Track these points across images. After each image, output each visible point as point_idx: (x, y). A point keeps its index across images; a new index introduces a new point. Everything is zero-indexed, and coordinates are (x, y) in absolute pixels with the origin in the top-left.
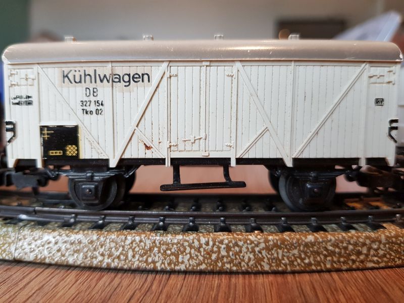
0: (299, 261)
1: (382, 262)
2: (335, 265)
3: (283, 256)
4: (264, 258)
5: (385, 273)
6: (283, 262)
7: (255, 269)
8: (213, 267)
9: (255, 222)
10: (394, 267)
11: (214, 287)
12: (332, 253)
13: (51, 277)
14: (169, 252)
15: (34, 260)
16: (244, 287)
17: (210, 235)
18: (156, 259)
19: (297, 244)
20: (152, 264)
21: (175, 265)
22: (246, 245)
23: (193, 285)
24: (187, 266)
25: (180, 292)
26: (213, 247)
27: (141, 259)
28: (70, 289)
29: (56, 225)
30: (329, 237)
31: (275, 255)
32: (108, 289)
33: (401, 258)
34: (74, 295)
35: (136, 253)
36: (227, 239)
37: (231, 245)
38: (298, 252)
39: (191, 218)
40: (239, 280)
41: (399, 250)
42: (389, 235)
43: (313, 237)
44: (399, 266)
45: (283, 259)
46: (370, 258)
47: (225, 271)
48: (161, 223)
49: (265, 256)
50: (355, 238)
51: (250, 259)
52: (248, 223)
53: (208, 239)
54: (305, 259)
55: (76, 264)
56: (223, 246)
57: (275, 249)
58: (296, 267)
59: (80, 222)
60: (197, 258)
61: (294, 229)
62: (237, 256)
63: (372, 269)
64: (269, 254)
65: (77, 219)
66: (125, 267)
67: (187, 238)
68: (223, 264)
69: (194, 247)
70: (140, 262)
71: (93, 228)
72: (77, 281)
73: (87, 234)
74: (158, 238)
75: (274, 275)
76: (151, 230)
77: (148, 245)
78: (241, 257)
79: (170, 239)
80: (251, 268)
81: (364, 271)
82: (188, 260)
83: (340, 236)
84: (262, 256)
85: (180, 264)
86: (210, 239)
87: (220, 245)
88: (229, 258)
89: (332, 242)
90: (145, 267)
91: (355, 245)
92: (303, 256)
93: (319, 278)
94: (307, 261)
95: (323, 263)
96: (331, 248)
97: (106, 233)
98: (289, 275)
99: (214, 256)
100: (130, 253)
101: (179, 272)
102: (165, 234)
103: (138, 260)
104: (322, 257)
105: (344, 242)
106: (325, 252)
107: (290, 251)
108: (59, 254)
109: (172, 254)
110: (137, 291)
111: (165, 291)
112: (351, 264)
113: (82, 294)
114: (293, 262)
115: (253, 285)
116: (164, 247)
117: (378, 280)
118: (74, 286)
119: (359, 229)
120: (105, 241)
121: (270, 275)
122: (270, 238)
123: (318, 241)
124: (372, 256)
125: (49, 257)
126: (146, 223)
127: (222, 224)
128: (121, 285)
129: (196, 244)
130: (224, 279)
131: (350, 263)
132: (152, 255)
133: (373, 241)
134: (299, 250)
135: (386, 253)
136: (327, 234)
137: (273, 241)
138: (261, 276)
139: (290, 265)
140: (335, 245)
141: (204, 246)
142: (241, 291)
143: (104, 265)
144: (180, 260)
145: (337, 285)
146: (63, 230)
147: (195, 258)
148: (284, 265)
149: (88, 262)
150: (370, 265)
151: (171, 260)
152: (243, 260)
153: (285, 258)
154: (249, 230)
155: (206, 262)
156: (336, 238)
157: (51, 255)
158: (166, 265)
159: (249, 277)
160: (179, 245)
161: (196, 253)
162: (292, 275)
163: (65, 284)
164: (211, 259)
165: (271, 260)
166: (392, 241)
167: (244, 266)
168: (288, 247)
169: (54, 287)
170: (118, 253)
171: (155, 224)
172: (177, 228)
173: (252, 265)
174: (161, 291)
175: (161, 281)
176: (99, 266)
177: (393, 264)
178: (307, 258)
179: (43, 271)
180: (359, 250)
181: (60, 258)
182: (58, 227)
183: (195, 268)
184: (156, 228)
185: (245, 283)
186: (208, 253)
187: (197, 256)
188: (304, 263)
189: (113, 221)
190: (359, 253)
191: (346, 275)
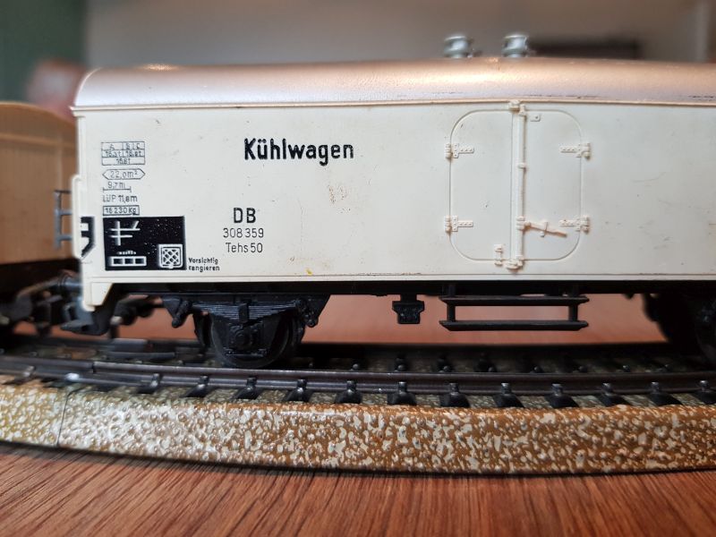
0: (529, 455)
1: (673, 460)
2: (591, 464)
3: (503, 446)
4: (470, 449)
5: (677, 480)
6: (503, 456)
7: (455, 467)
8: (385, 463)
9: (457, 389)
10: (695, 470)
11: (385, 497)
12: (587, 444)
13: (118, 477)
14: (311, 436)
15: (91, 446)
16: (435, 498)
17: (380, 410)
18: (291, 448)
19: (527, 426)
20: (283, 456)
21: (321, 458)
22: (439, 428)
23: (351, 494)
24: (342, 460)
25: (328, 504)
26: (384, 429)
27: (265, 447)
28: (147, 496)
29: (128, 391)
30: (582, 416)
31: (490, 445)
32: (211, 497)
33: (707, 455)
34: (155, 507)
35: (258, 436)
36: (409, 416)
37: (415, 426)
38: (528, 441)
39: (350, 382)
40: (428, 488)
41: (703, 440)
42: (686, 415)
43: (554, 415)
44: (702, 469)
45: (503, 452)
46: (652, 452)
47: (405, 469)
48: (300, 390)
49: (471, 446)
50: (626, 418)
51: (446, 451)
52: (445, 391)
53: (377, 417)
54: (540, 452)
55: (159, 455)
56: (402, 428)
57: (488, 434)
58: (524, 464)
59: (168, 386)
60: (359, 447)
61: (523, 402)
62: (425, 446)
63: (656, 472)
64: (479, 443)
65: (162, 382)
66: (240, 460)
67: (342, 414)
68: (402, 458)
69: (353, 430)
70: (264, 452)
71: (189, 396)
72: (160, 484)
73: (179, 405)
74: (293, 413)
75: (487, 480)
76: (284, 401)
77: (278, 425)
78: (431, 447)
79: (314, 415)
80: (448, 466)
81: (642, 476)
82: (344, 451)
83: (600, 415)
84: (468, 446)
85: (330, 457)
86: (381, 416)
87: (397, 427)
88: (412, 449)
89: (587, 424)
90: (272, 461)
91: (627, 430)
92: (536, 447)
93: (563, 486)
94: (542, 456)
95: (571, 460)
96: (584, 435)
97: (210, 403)
98: (512, 480)
99: (386, 445)
100: (248, 438)
101: (328, 471)
102: (305, 408)
103: (261, 449)
104: (569, 450)
105: (608, 425)
106: (574, 442)
107: (516, 439)
108: (132, 438)
109: (317, 440)
110: (258, 502)
111: (303, 501)
112: (618, 462)
113: (169, 505)
114: (519, 456)
115: (451, 495)
116: (304, 428)
117: (664, 491)
118: (155, 492)
119: (634, 403)
120: (207, 417)
121: (479, 480)
122: (481, 416)
123: (562, 422)
124: (656, 450)
125: (115, 443)
126: (274, 390)
127: (401, 393)
128: (232, 491)
129: (357, 423)
130: (403, 483)
131: (618, 460)
132: (284, 441)
133: (659, 424)
134: (530, 437)
135: (680, 445)
136: (578, 411)
137: (486, 421)
138: (465, 480)
139: (514, 461)
140: (592, 430)
141: (370, 428)
142: (430, 505)
143: (206, 457)
144: (330, 450)
145: (592, 497)
146: (139, 399)
147: (355, 447)
148: (504, 462)
149: (178, 452)
150: (652, 465)
151: (314, 450)
152: (435, 453)
153: (506, 451)
154: (446, 403)
155: (373, 454)
156: (594, 417)
157: (119, 438)
158: (307, 458)
159: (445, 483)
160: (328, 425)
161: (357, 439)
162: (517, 481)
163: (141, 489)
164: (381, 450)
165: (481, 454)
166: (691, 425)
167: (436, 461)
168: (511, 432)
169: (124, 493)
170: (228, 438)
171: (290, 390)
172: (327, 398)
173: (450, 461)
174: (297, 503)
175: (299, 486)
176: (197, 459)
177: (692, 465)
178: (543, 451)
179: (105, 468)
180: (633, 439)
181: (133, 444)
182: (130, 393)
183: (355, 463)
184: (292, 397)
185: (437, 492)
186: (376, 440)
187: (357, 444)
188: (538, 459)
189: (220, 385)
190: (633, 445)
191: (609, 482)
